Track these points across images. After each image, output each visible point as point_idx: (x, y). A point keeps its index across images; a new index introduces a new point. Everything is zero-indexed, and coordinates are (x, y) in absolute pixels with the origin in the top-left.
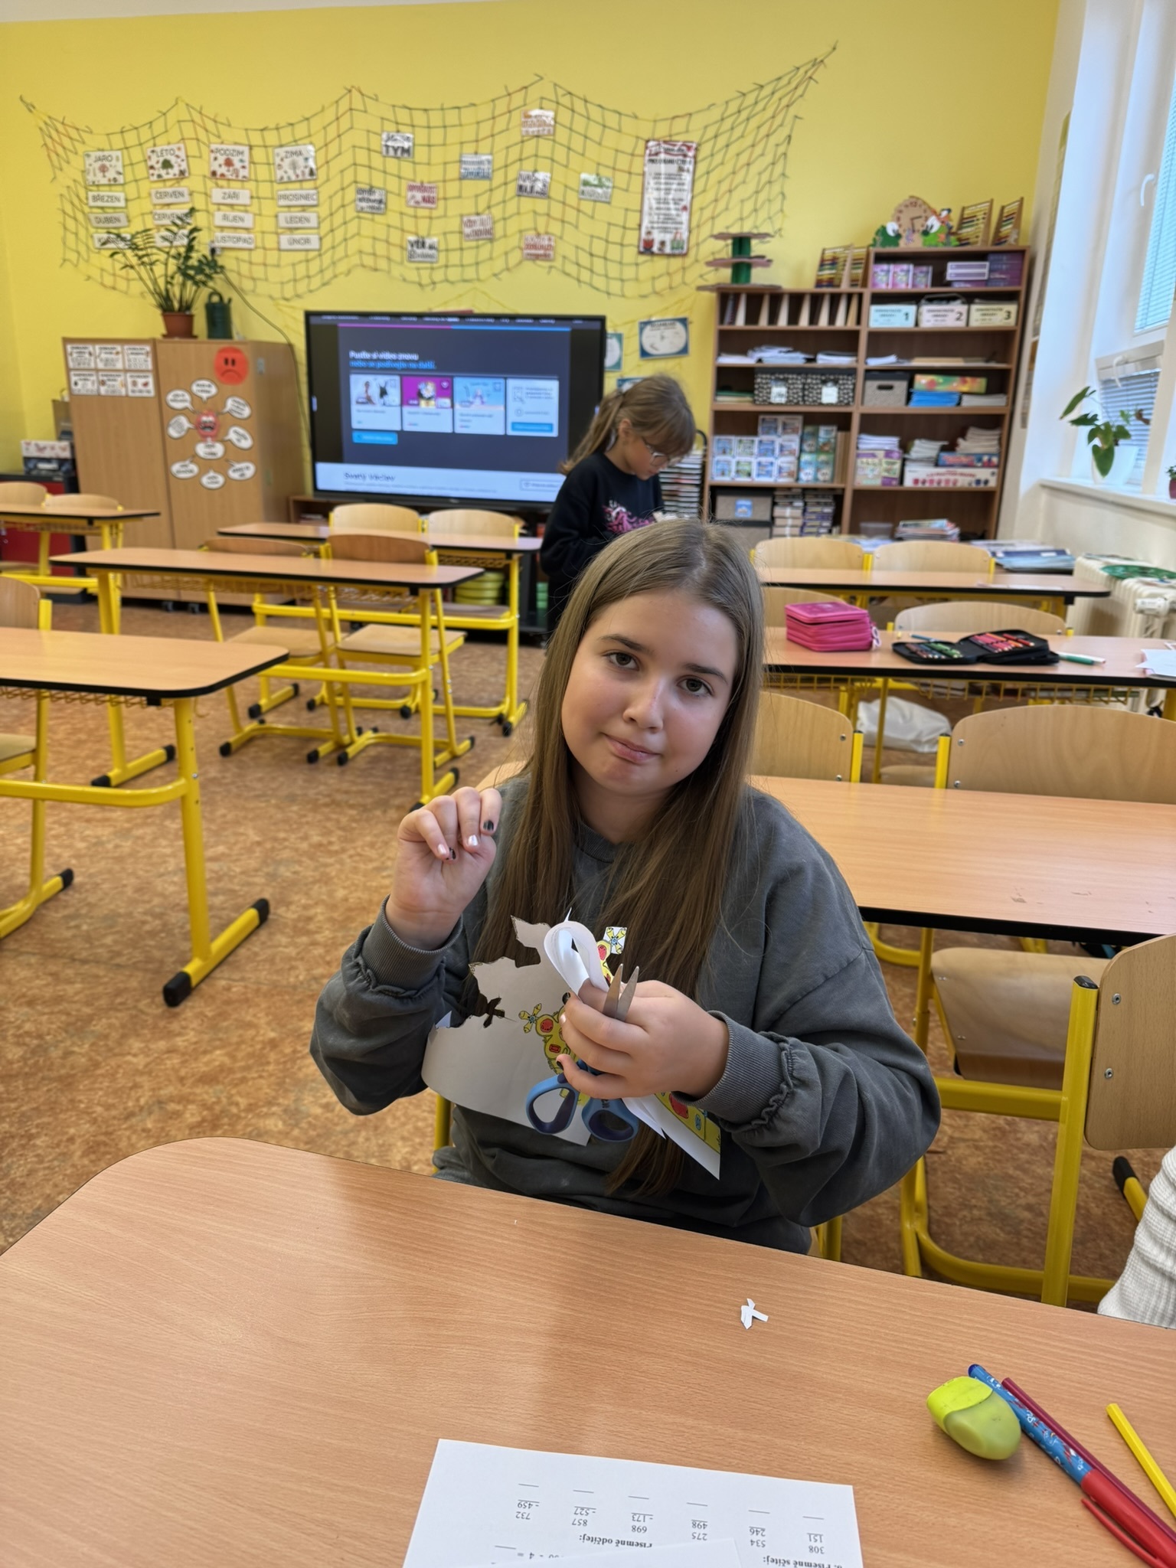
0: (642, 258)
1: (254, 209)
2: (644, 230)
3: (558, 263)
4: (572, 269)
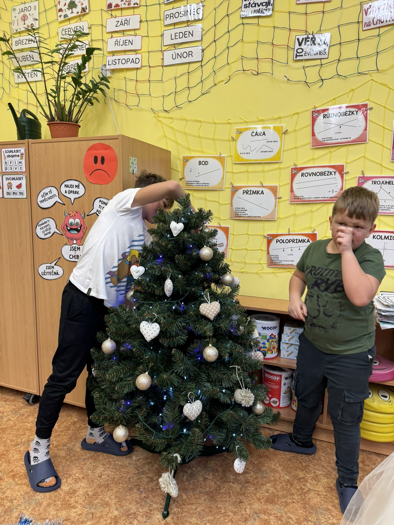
1: (143, 32)
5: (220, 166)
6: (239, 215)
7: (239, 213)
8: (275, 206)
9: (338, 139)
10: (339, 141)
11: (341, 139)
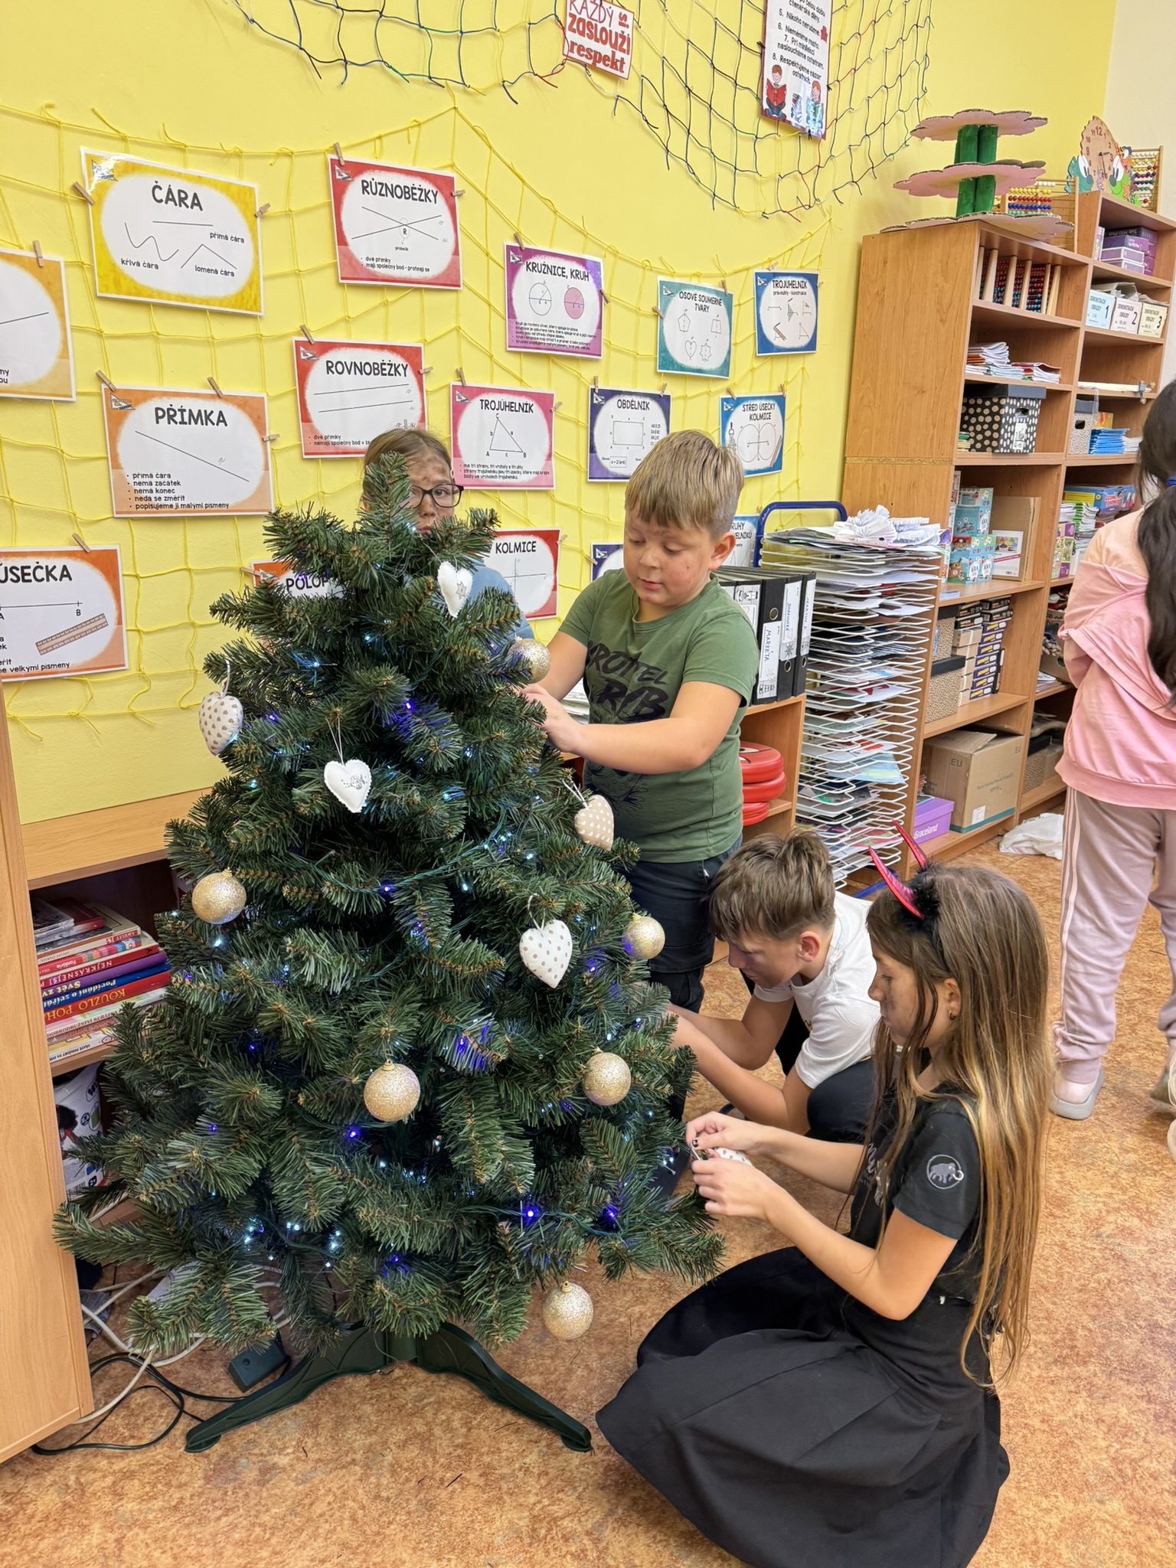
0: (765, 128)
2: (769, 64)
3: (631, 90)
4: (657, 116)
5: (46, 302)
6: (154, 502)
7: (153, 496)
8: (267, 468)
9: (402, 268)
10: (405, 274)
11: (409, 268)
